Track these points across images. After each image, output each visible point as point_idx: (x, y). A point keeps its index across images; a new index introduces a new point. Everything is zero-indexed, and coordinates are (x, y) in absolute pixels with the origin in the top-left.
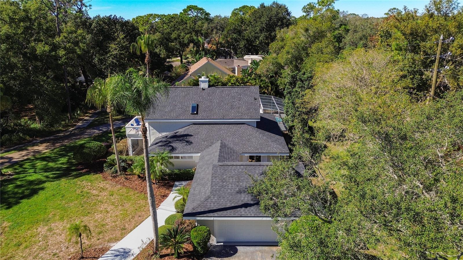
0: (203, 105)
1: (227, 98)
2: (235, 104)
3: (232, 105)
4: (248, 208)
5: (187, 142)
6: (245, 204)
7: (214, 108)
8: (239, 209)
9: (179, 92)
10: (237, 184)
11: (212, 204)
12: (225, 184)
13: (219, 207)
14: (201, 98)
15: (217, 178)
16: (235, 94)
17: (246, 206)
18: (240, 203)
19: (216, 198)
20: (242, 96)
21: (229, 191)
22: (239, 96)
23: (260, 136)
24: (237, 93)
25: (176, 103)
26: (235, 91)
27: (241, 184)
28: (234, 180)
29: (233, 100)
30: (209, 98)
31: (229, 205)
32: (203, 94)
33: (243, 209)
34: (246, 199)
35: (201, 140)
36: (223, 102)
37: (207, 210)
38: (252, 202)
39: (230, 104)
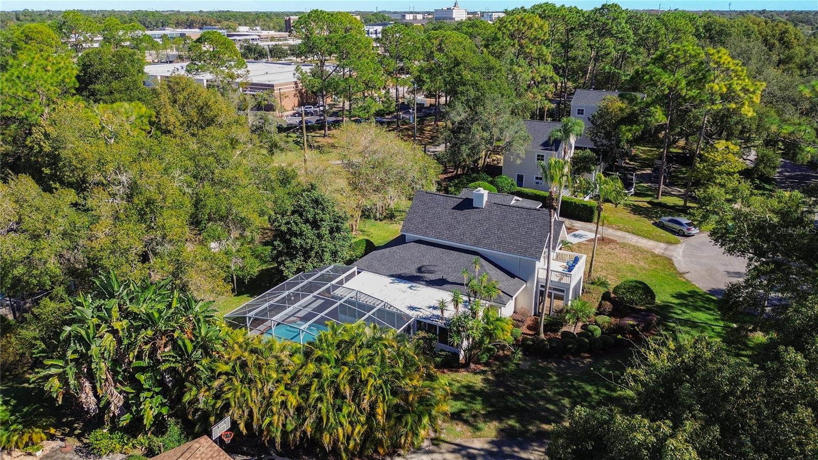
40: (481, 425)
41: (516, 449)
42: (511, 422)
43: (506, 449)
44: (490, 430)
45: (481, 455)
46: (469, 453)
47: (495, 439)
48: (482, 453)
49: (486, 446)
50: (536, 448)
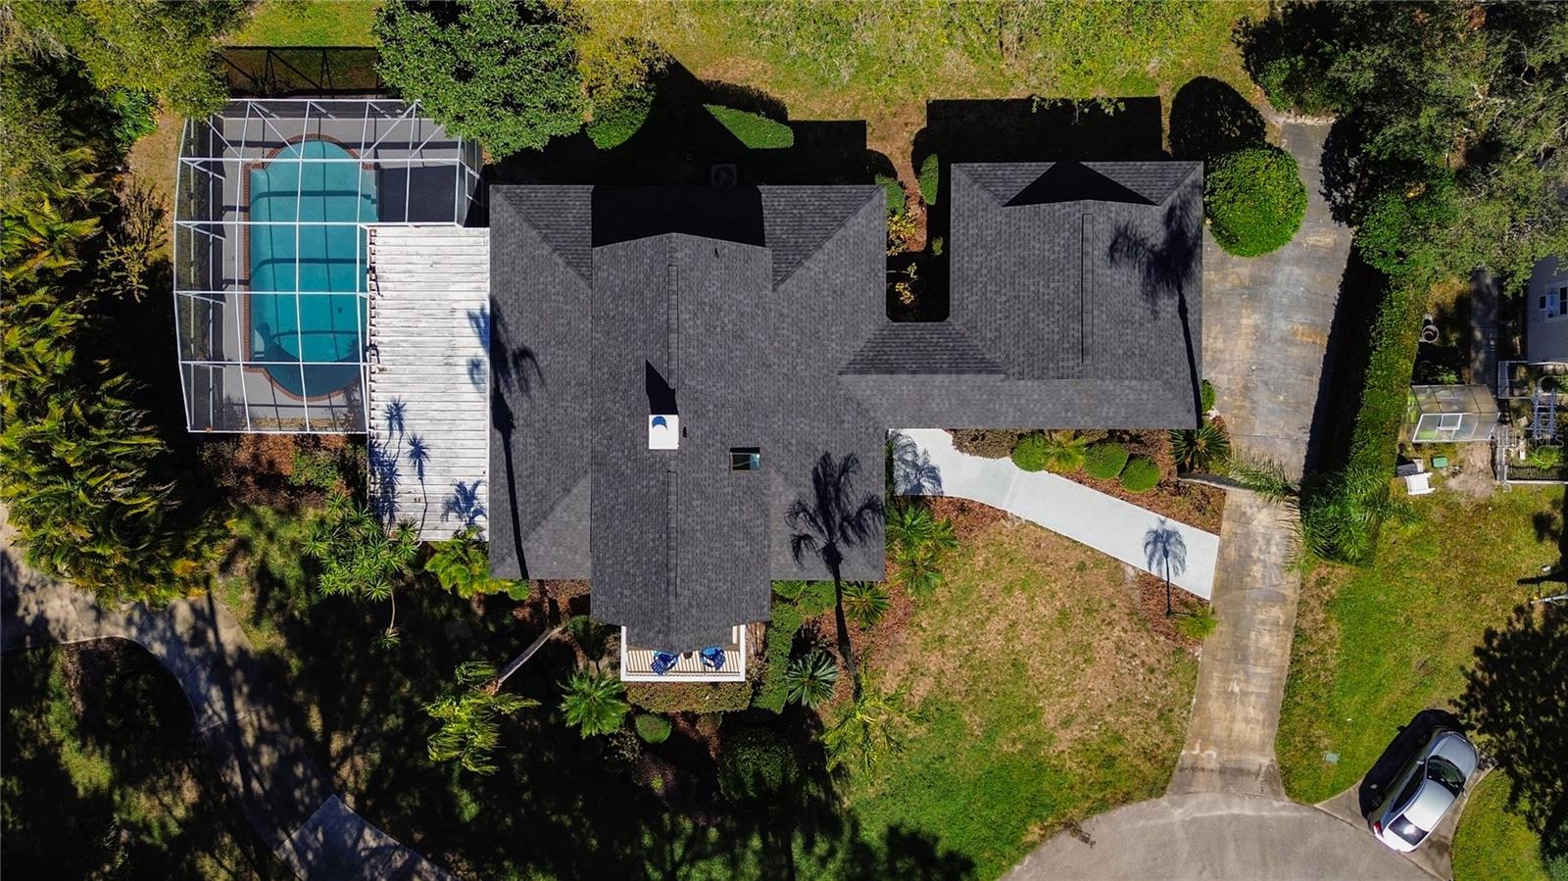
0: (734, 431)
1: (711, 350)
2: (730, 326)
3: (734, 337)
4: (1188, 306)
5: (845, 470)
6: (1180, 311)
7: (741, 395)
8: (1190, 325)
9: (690, 520)
10: (1137, 325)
11: (1181, 376)
12: (1137, 352)
13: (1186, 360)
14: (710, 442)
15: (1123, 367)
16: (699, 322)
17: (1183, 310)
18: (1178, 321)
19: (1169, 369)
20: (707, 300)
21: (1152, 342)
22: (707, 309)
23: (821, 257)
24: (695, 314)
25: (725, 522)
26: (691, 323)
27: (1137, 317)
28: (1129, 331)
29: (719, 329)
30: (711, 414)
31: (1182, 344)
32: (699, 433)
33: (1188, 316)
34: (1169, 309)
35: (837, 432)
36: (723, 366)
37: (1191, 386)
38: (1177, 298)
39: (730, 343)
40: (266, 624)
41: (245, 689)
42: (295, 663)
43: (239, 675)
44: (266, 639)
45: (208, 648)
46: (204, 632)
47: (252, 653)
48: (214, 648)
49: (230, 648)
50: (263, 714)
